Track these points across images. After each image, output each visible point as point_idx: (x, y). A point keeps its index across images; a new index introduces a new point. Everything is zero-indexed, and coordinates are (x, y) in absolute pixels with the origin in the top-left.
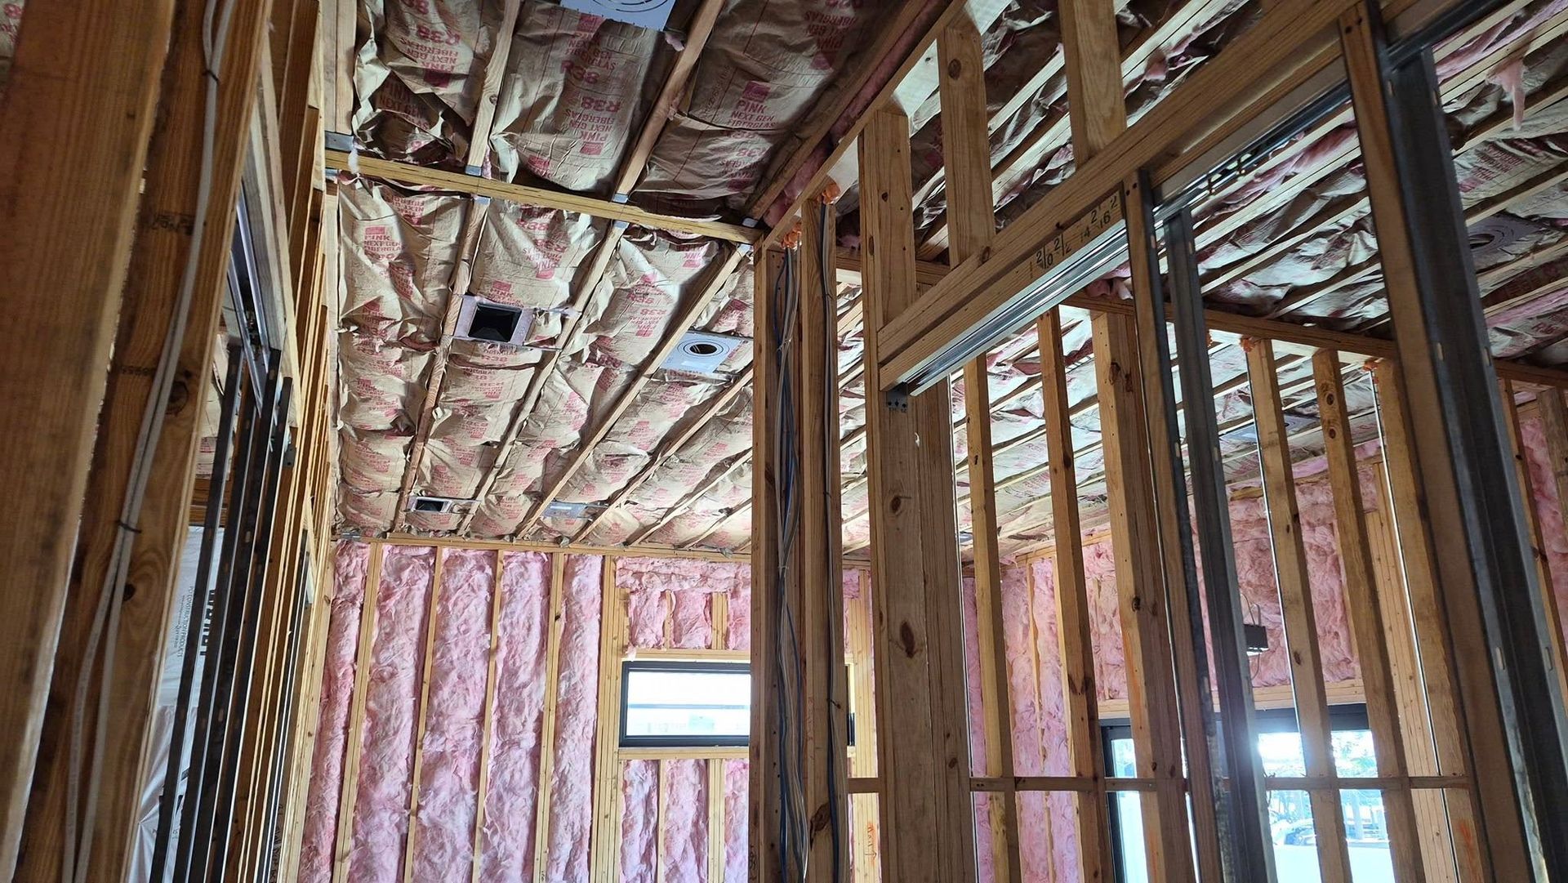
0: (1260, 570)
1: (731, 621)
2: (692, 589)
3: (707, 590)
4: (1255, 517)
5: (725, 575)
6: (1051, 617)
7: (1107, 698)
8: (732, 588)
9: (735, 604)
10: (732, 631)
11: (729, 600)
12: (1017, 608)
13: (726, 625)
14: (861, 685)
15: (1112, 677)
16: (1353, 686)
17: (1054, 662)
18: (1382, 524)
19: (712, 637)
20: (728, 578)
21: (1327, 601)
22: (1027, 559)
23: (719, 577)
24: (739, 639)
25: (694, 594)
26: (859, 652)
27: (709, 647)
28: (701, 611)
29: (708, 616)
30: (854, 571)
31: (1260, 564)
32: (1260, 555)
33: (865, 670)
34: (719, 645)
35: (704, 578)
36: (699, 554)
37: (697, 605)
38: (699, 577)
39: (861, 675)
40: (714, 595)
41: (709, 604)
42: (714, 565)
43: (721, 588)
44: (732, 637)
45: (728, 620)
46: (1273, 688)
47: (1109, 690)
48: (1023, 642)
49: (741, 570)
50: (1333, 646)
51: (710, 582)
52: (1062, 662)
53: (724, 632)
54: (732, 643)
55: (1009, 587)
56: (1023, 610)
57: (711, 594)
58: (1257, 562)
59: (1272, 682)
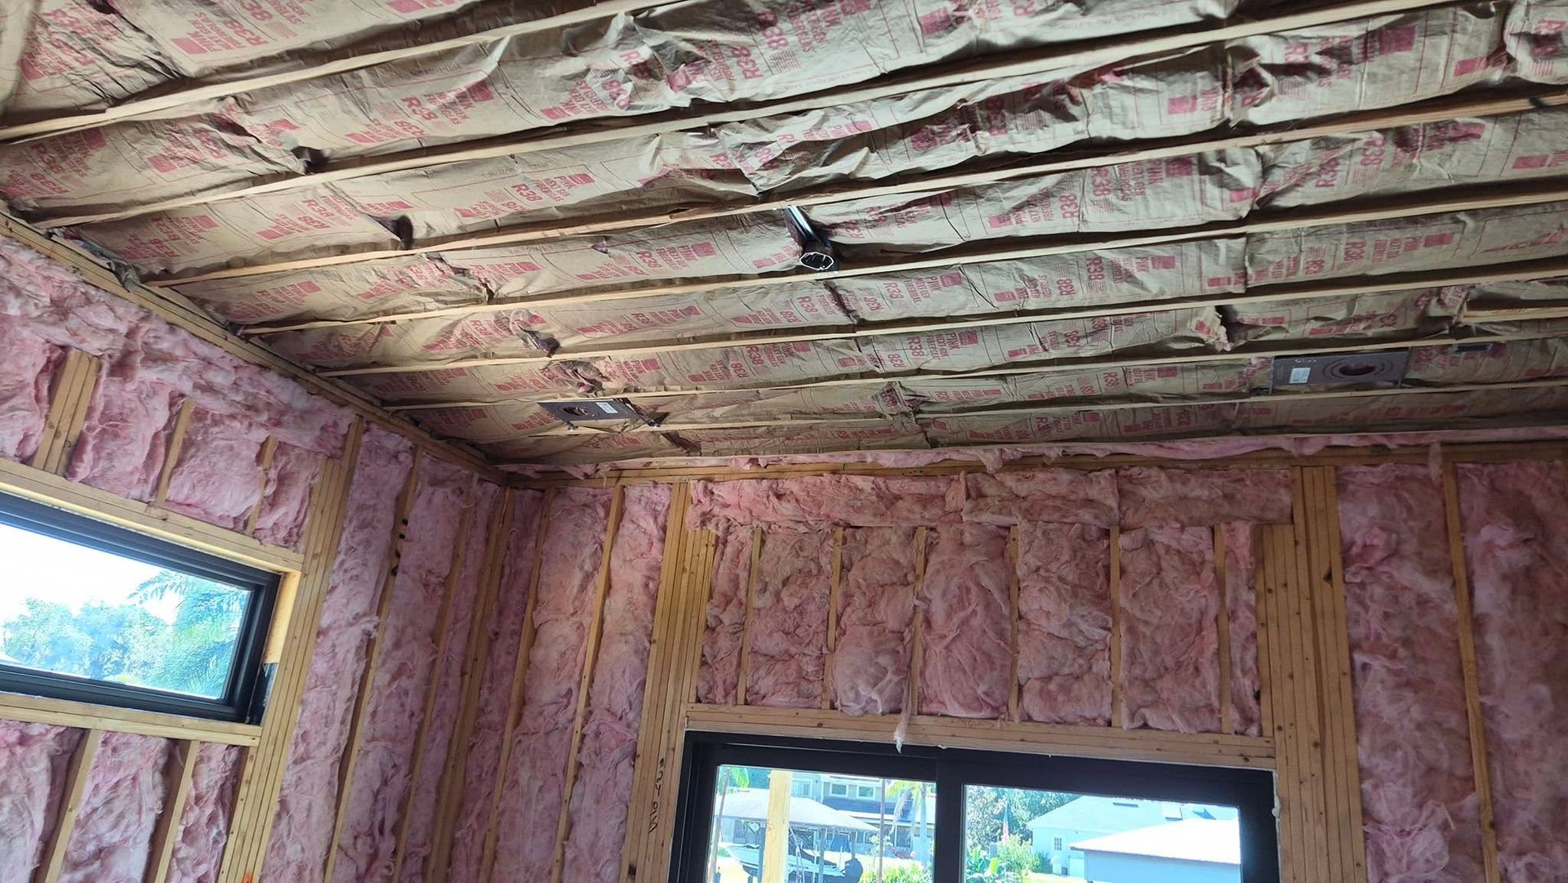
0: (1083, 566)
1: (95, 422)
2: (26, 319)
3: (60, 336)
4: (1082, 495)
5: (108, 322)
6: (651, 569)
7: (741, 700)
8: (117, 355)
9: (114, 389)
10: (91, 442)
11: (104, 378)
12: (577, 546)
13: (81, 425)
14: (303, 614)
15: (762, 672)
16: (1216, 742)
17: (640, 633)
18: (1296, 543)
19: (40, 438)
20: (111, 331)
21: (1190, 625)
22: (619, 477)
23: (96, 321)
24: (102, 464)
25: (25, 333)
26: (315, 556)
27: (27, 461)
28: (30, 376)
29: (45, 392)
30: (346, 411)
31: (1083, 557)
32: (1084, 545)
33: (316, 589)
34: (53, 465)
35: (60, 309)
36: (66, 253)
37: (25, 361)
38: (47, 301)
39: (307, 595)
40: (73, 354)
41: (56, 366)
42: (92, 291)
43: (95, 345)
44: (88, 456)
45: (88, 416)
46: (1072, 728)
47: (747, 690)
48: (576, 598)
49: (146, 326)
50: (1193, 686)
51: (73, 322)
52: (655, 636)
53: (72, 439)
54: (83, 470)
55: (570, 512)
56: (588, 550)
57: (65, 348)
58: (1079, 555)
59: (1070, 718)
